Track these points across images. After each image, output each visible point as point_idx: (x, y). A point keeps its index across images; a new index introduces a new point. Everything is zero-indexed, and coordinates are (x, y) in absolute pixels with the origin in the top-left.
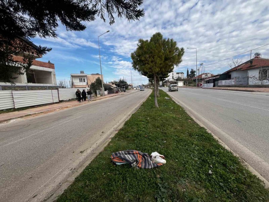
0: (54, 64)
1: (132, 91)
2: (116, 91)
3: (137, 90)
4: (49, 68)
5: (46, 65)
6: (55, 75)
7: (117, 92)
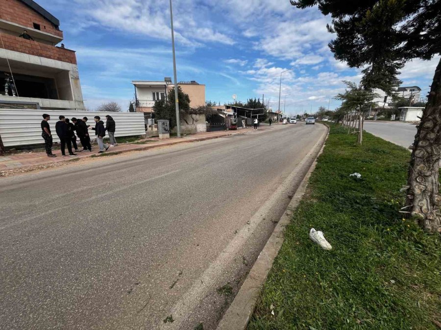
0: (75, 52)
1: (275, 127)
2: (232, 125)
3: (289, 125)
4: (59, 59)
5: (49, 53)
6: (77, 79)
7: (233, 128)
